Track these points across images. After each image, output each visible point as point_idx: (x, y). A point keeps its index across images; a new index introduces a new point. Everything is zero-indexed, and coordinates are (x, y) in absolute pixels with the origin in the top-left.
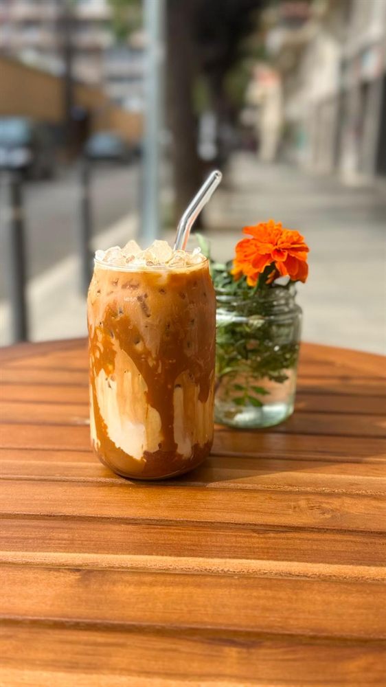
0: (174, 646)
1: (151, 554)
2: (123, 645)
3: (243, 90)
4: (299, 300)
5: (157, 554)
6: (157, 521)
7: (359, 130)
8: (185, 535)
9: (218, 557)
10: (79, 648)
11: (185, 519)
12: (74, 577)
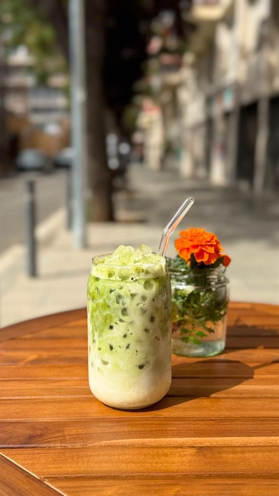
0: (273, 483)
1: (232, 436)
2: (244, 484)
3: (135, 119)
4: (228, 275)
5: (236, 436)
6: (224, 418)
7: (224, 149)
8: (246, 424)
9: (274, 436)
10: (219, 487)
11: (241, 416)
12: (192, 451)
